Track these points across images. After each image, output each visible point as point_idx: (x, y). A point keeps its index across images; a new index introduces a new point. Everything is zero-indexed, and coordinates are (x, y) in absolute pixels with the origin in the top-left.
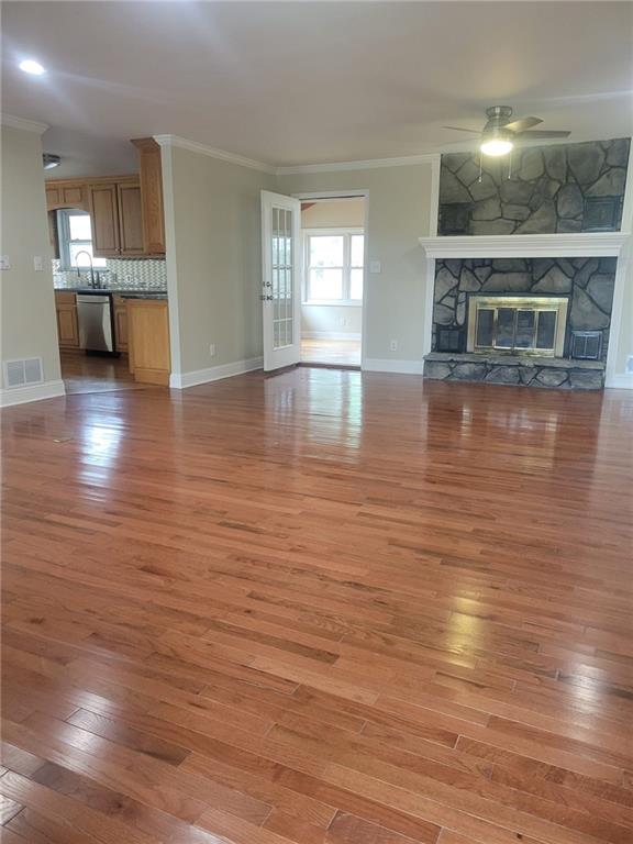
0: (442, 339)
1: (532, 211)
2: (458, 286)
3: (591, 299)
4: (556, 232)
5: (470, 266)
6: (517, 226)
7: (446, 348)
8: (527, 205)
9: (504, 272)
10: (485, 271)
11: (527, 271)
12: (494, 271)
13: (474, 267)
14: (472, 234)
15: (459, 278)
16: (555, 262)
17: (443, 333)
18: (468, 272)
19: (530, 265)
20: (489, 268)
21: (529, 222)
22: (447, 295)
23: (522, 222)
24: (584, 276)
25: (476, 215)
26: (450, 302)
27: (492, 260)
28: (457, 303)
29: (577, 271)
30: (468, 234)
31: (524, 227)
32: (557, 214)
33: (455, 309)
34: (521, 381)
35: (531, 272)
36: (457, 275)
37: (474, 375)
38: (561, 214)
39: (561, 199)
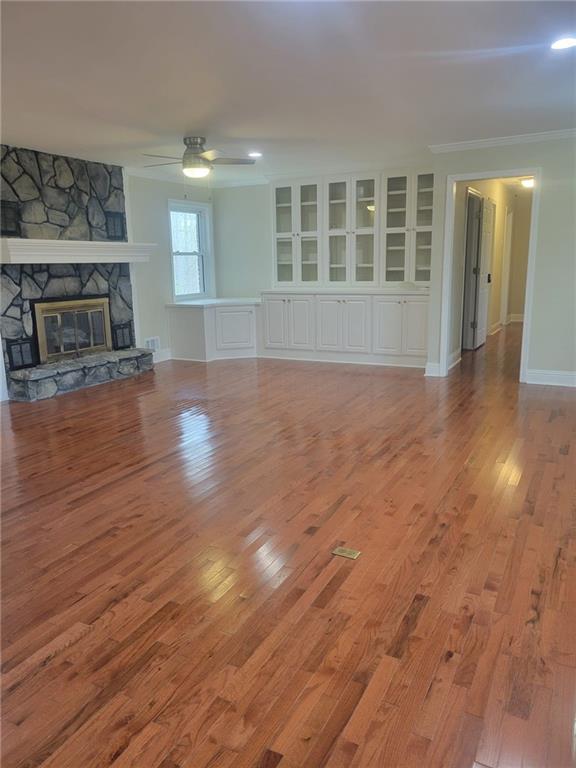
0: (14, 356)
1: (71, 218)
2: (20, 294)
3: (122, 298)
4: (91, 240)
5: (29, 271)
6: (62, 231)
7: (21, 364)
8: (65, 212)
9: (59, 277)
10: (43, 277)
11: (76, 276)
12: (51, 277)
13: (34, 272)
14: (26, 237)
15: (19, 285)
16: (95, 267)
17: (15, 349)
18: (29, 279)
19: (77, 269)
20: (46, 273)
21: (70, 228)
22: (12, 304)
23: (64, 227)
24: (114, 278)
25: (26, 217)
26: (15, 312)
27: (48, 265)
28: (22, 313)
29: (110, 274)
30: (21, 237)
31: (68, 233)
32: (89, 223)
33: (21, 320)
34: (111, 377)
35: (80, 276)
36: (18, 282)
37: (78, 383)
38: (94, 223)
39: (90, 210)
